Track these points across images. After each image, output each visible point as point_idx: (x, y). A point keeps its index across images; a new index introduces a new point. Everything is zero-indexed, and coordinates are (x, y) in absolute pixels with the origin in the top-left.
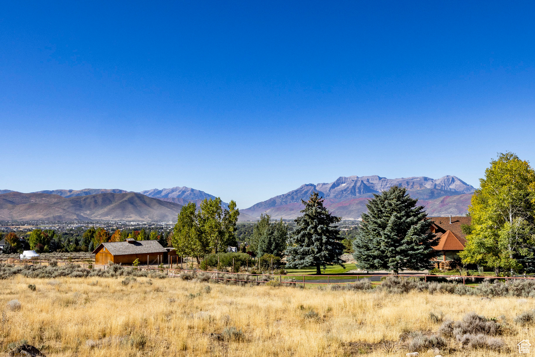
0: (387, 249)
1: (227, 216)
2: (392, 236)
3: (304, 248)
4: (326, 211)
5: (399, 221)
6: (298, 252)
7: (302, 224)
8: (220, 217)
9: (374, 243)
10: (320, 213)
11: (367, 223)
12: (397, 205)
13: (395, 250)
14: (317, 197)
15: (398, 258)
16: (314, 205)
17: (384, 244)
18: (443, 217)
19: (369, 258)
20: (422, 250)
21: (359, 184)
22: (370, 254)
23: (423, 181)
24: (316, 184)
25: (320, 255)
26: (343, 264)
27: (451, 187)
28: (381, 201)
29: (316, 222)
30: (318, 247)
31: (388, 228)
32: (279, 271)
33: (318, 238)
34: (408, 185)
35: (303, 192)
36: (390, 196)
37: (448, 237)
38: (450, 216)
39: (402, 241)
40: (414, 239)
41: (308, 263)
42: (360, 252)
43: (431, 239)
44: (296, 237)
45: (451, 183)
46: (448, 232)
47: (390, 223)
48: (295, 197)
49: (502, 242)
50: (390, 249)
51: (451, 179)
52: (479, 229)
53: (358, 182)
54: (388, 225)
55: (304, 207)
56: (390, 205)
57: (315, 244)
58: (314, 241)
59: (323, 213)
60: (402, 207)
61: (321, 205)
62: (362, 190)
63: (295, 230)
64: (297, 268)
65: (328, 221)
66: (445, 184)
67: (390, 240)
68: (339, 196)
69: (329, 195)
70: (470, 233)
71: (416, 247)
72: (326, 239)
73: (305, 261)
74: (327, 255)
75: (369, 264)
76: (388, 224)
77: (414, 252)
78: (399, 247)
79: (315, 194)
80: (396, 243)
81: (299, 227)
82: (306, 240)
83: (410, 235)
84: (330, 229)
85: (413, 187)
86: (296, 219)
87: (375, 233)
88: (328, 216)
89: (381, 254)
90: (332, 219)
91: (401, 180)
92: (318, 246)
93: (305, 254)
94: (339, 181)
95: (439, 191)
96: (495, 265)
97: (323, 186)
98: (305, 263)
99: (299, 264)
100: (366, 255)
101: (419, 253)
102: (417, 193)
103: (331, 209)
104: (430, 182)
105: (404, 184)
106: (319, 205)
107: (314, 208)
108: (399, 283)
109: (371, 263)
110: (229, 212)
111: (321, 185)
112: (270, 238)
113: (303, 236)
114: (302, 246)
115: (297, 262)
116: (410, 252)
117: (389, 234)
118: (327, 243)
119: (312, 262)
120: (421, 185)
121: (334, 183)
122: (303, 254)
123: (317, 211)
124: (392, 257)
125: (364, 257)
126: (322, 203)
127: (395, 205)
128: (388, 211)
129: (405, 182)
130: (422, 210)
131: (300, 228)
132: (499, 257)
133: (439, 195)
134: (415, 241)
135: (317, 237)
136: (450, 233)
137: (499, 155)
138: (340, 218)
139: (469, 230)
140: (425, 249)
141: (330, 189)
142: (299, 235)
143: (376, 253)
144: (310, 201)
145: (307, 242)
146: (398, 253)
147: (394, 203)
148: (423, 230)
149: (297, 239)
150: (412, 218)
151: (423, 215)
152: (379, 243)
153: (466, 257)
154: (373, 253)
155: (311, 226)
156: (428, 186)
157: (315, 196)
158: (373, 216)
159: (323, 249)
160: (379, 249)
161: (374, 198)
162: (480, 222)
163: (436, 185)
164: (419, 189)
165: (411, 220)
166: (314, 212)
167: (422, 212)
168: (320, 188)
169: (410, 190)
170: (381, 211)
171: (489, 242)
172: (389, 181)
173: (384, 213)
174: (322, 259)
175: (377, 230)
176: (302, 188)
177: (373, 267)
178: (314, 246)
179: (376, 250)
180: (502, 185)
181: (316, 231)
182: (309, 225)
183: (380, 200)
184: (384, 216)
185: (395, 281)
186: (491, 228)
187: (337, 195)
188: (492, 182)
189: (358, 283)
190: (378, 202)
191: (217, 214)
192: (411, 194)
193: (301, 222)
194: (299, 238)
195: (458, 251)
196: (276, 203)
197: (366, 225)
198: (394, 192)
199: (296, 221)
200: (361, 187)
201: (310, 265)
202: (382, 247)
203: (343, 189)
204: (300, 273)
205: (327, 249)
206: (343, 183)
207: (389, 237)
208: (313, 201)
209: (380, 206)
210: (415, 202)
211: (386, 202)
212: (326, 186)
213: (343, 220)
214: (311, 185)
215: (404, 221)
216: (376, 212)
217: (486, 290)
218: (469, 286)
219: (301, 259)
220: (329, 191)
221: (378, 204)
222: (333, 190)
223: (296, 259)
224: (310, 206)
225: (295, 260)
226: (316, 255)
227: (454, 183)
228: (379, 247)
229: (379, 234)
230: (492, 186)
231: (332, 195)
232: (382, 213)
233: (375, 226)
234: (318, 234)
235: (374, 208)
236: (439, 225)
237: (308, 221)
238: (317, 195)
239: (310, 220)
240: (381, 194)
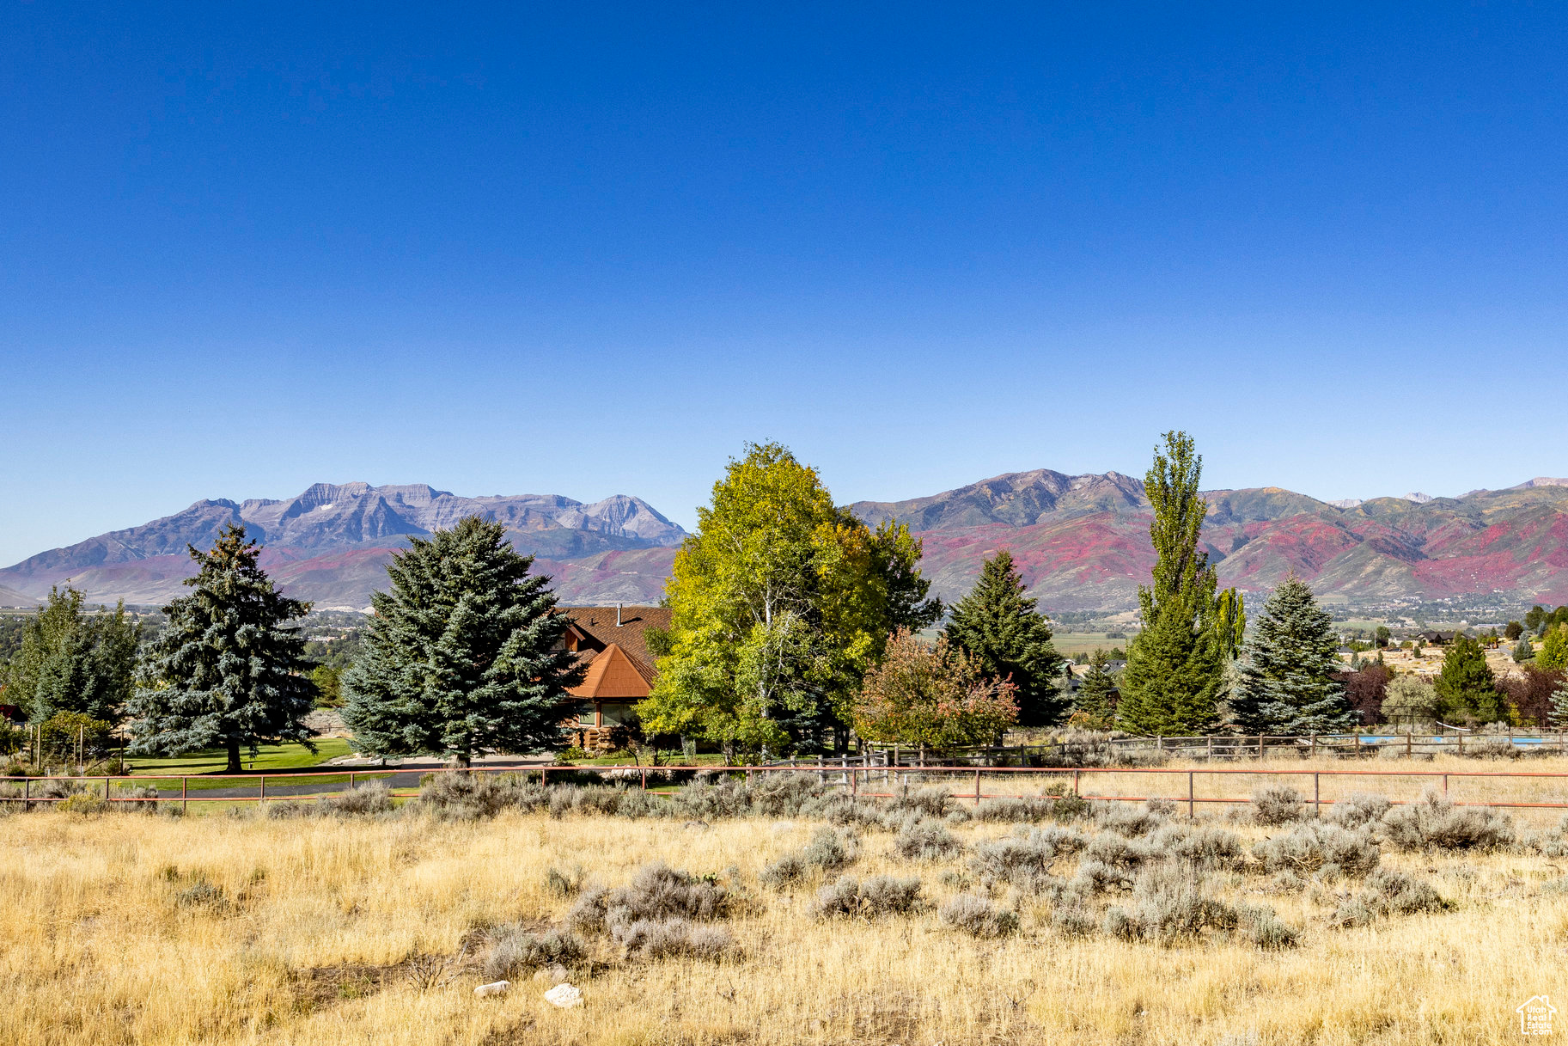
0: (442, 696)
2: (458, 659)
3: (191, 692)
4: (265, 584)
5: (479, 618)
6: (171, 704)
7: (186, 619)
9: (405, 678)
10: (247, 590)
11: (386, 621)
12: (476, 572)
13: (465, 698)
14: (238, 540)
15: (470, 719)
16: (229, 565)
17: (435, 680)
18: (601, 609)
19: (389, 722)
20: (539, 698)
21: (371, 507)
22: (392, 710)
23: (553, 507)
24: (239, 501)
25: (241, 715)
26: (312, 739)
27: (625, 526)
28: (430, 560)
29: (231, 614)
30: (234, 691)
31: (448, 636)
32: (105, 765)
33: (235, 662)
34: (512, 516)
35: (198, 523)
36: (458, 545)
37: (609, 663)
38: (618, 606)
39: (486, 674)
40: (517, 668)
41: (200, 740)
42: (364, 705)
43: (565, 667)
44: (165, 661)
45: (627, 516)
46: (610, 649)
47: (453, 624)
48: (172, 538)
49: (745, 676)
51: (628, 505)
52: (691, 642)
53: (370, 500)
54: (448, 628)
55: (197, 569)
56: (457, 570)
57: (227, 680)
58: (223, 673)
59: (256, 589)
60: (489, 577)
61: (252, 564)
62: (381, 525)
63: (163, 639)
64: (165, 755)
65: (270, 612)
66: (611, 518)
67: (451, 670)
68: (311, 540)
69: (278, 533)
70: (667, 651)
71: (522, 690)
72: (263, 665)
73: (191, 732)
74: (262, 714)
75: (386, 738)
76: (447, 624)
77: (516, 704)
78: (475, 691)
79: (234, 532)
80: (468, 677)
81: (176, 630)
82: (199, 669)
83: (508, 656)
84: (277, 636)
85: (525, 523)
86: (169, 604)
87: (409, 648)
88: (271, 598)
89: (424, 710)
90: (280, 607)
91: (495, 501)
92: (235, 687)
93: (193, 711)
94: (314, 497)
95: (595, 536)
96: (725, 734)
97: (264, 507)
98: (191, 740)
99: (171, 741)
100: (379, 712)
101: (530, 706)
102: (537, 540)
103: (281, 578)
104: (572, 512)
105: (502, 514)
106: (244, 564)
107: (227, 574)
108: (469, 791)
109: (395, 736)
111: (255, 506)
112: (79, 662)
113: (190, 657)
114: (184, 687)
115: (166, 736)
116: (506, 704)
117: (449, 651)
118: (264, 678)
119: (214, 737)
120: (548, 517)
121: (297, 501)
122: (187, 713)
123: (239, 582)
124: (455, 718)
125: (373, 719)
126: (253, 558)
127: (472, 572)
128: (448, 588)
129: (505, 506)
130: (545, 588)
131: (180, 632)
132: (735, 716)
133: (595, 548)
134: (521, 671)
135: (232, 661)
136: (615, 651)
137: (749, 448)
138: (307, 606)
139: (663, 645)
140: (547, 695)
141: (284, 518)
142: (177, 653)
143: (410, 707)
144: (217, 553)
145: (201, 674)
146: (472, 707)
147: (468, 566)
148: (543, 643)
149: (170, 667)
150: (515, 608)
151: (547, 601)
152: (418, 679)
153: (653, 715)
154: (399, 708)
155: (215, 626)
156: (567, 520)
157: (234, 538)
158: (406, 602)
159: (252, 697)
160: (417, 696)
161: (413, 551)
162: (692, 622)
163: (586, 520)
164: (540, 528)
165: (513, 615)
166: (227, 584)
167: (543, 594)
168: (253, 514)
169: (518, 531)
170: (430, 587)
171: (713, 675)
172: (459, 502)
173: (438, 592)
174: (247, 726)
175: (414, 640)
176: (197, 510)
177: (399, 746)
178: (224, 687)
179: (411, 697)
180: (753, 526)
181: (231, 642)
182: (208, 624)
183: (427, 554)
184: (438, 602)
185: (461, 784)
186: (720, 638)
187: (305, 536)
188: (727, 517)
189: (351, 794)
190: (423, 562)
192: (516, 541)
193: (184, 616)
194: (175, 664)
195: (634, 700)
196: (106, 554)
197: (385, 626)
198: (468, 535)
199: (167, 610)
200: (379, 515)
201: (207, 745)
202: (428, 689)
203: (324, 519)
204: (173, 770)
205: (262, 696)
206: (323, 502)
207: (448, 661)
208: (226, 552)
209: (428, 573)
210: (525, 565)
211: (446, 561)
212: (270, 509)
213: (319, 608)
214: (226, 503)
215: (493, 618)
216: (414, 589)
217: (698, 801)
218: (655, 794)
219: (179, 726)
220: (281, 523)
221: (422, 568)
222: (291, 523)
223: (163, 729)
224: (216, 567)
225: (158, 731)
226: (227, 716)
227: (634, 515)
228: (419, 689)
229: (420, 653)
230: (726, 529)
231: (289, 537)
232: (432, 592)
233: (409, 630)
234: (238, 651)
235: (410, 579)
236: (589, 629)
237: (207, 611)
238: (241, 533)
239: (213, 609)
240: (432, 539)
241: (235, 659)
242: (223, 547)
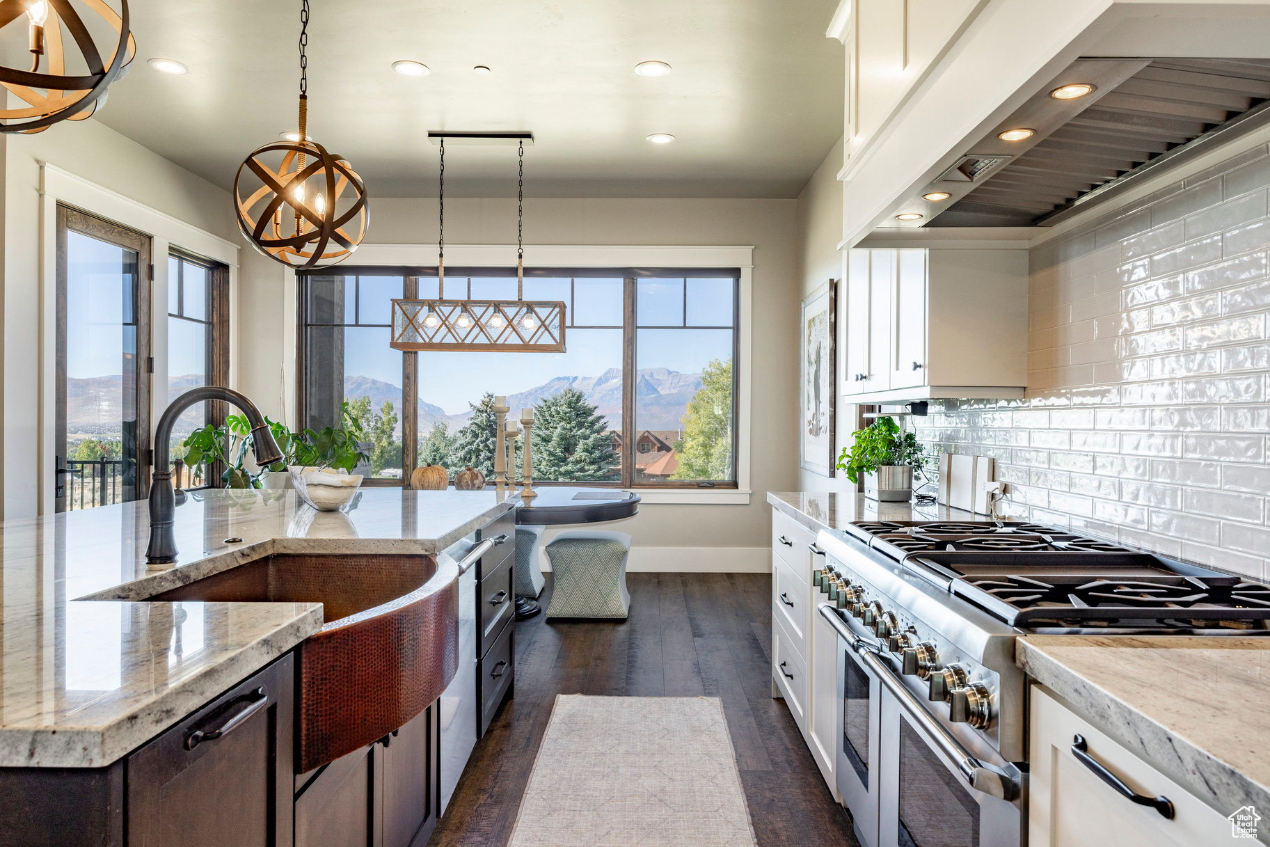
1: (379, 425)
2: (557, 453)
5: (567, 434)
7: (468, 436)
8: (369, 425)
12: (565, 413)
16: (486, 411)
18: (671, 431)
28: (547, 408)
29: (486, 433)
31: (553, 443)
35: (554, 389)
36: (560, 401)
39: (569, 460)
40: (583, 458)
46: (672, 452)
47: (555, 437)
50: (553, 469)
52: (691, 447)
54: (553, 439)
55: (472, 413)
56: (559, 413)
60: (574, 416)
63: (459, 444)
67: (553, 458)
68: (607, 398)
70: (681, 451)
71: (587, 468)
76: (553, 437)
79: (489, 396)
80: (561, 461)
81: (464, 441)
82: (473, 458)
83: (579, 453)
86: (462, 429)
87: (536, 448)
94: (607, 375)
97: (584, 381)
110: (381, 418)
111: (580, 380)
112: (435, 456)
113: (470, 452)
116: (578, 474)
117: (552, 449)
121: (601, 378)
123: (491, 419)
128: (554, 421)
130: (601, 421)
134: (585, 459)
141: (596, 386)
142: (464, 451)
144: (481, 406)
146: (562, 475)
147: (564, 411)
148: (596, 446)
149: (461, 458)
150: (583, 430)
151: (601, 427)
157: (489, 398)
158: (538, 427)
162: (692, 437)
165: (583, 433)
166: (485, 420)
167: (600, 424)
168: (579, 384)
170: (547, 420)
172: (683, 376)
173: (550, 422)
175: (538, 444)
176: (551, 383)
179: (537, 470)
181: (486, 446)
183: (547, 405)
184: (550, 427)
186: (704, 446)
190: (544, 409)
191: (364, 421)
192: (589, 399)
194: (464, 456)
198: (565, 397)
199: (461, 432)
202: (543, 466)
206: (613, 378)
207: (551, 454)
208: (485, 405)
209: (547, 414)
210: (592, 410)
211: (554, 408)
212: (588, 381)
215: (574, 435)
216: (542, 421)
220: (593, 389)
221: (544, 412)
224: (481, 412)
231: (595, 397)
232: (548, 423)
233: (537, 440)
234: (490, 451)
235: (539, 416)
236: (665, 441)
237: (476, 432)
238: (492, 396)
239: (479, 432)
240: (551, 399)
241: (489, 454)
242: (484, 403)
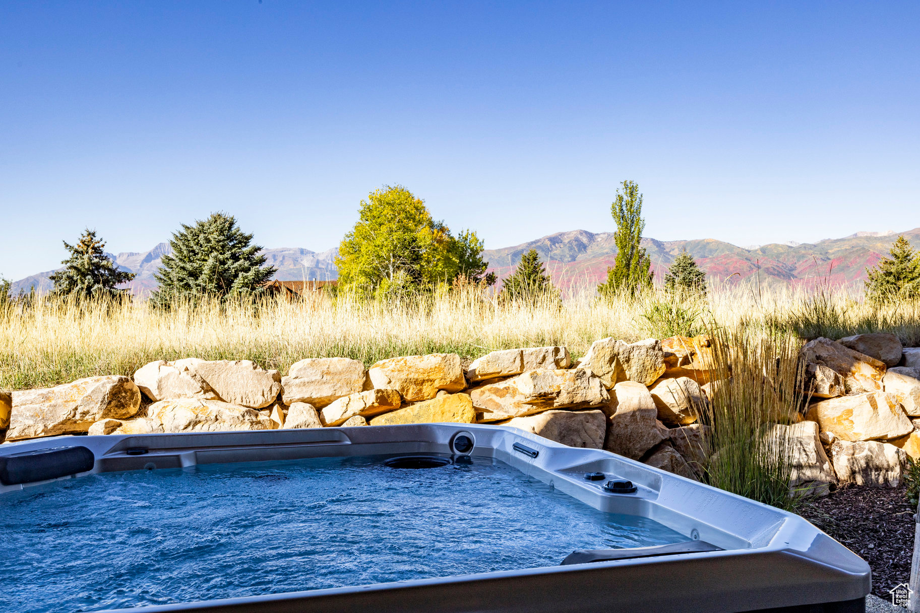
4: (109, 263)
5: (221, 267)
7: (63, 283)
10: (98, 266)
11: (169, 270)
12: (219, 241)
14: (92, 239)
16: (87, 253)
28: (193, 236)
29: (89, 279)
31: (203, 276)
36: (209, 228)
47: (206, 270)
54: (203, 273)
55: (69, 255)
56: (208, 241)
59: (103, 266)
60: (226, 245)
61: (100, 252)
65: (111, 279)
76: (203, 271)
79: (90, 234)
81: (58, 288)
83: (237, 288)
84: (114, 292)
86: (54, 274)
88: (112, 271)
90: (118, 276)
103: (117, 260)
106: (96, 252)
107: (86, 256)
123: (93, 262)
126: (101, 248)
127: (217, 242)
128: (203, 251)
130: (259, 253)
131: (61, 289)
138: (132, 275)
144: (80, 246)
147: (215, 239)
150: (240, 262)
151: (260, 259)
155: (80, 286)
156: (307, 262)
157: (89, 237)
158: (181, 260)
161: (183, 231)
165: (240, 265)
166: (86, 262)
170: (193, 251)
173: (198, 254)
175: (185, 279)
181: (89, 294)
182: (76, 285)
183: (192, 232)
184: (199, 260)
190: (190, 237)
193: (62, 281)
197: (169, 273)
198: (215, 223)
199: (53, 278)
207: (203, 289)
208: (85, 245)
209: (192, 243)
211: (202, 236)
215: (229, 267)
216: (185, 253)
221: (189, 241)
224: (80, 253)
229: (188, 286)
232: (195, 254)
233: (183, 274)
235: (182, 247)
237: (75, 278)
238: (94, 234)
239: (79, 277)
240: (195, 225)
242: (83, 242)
